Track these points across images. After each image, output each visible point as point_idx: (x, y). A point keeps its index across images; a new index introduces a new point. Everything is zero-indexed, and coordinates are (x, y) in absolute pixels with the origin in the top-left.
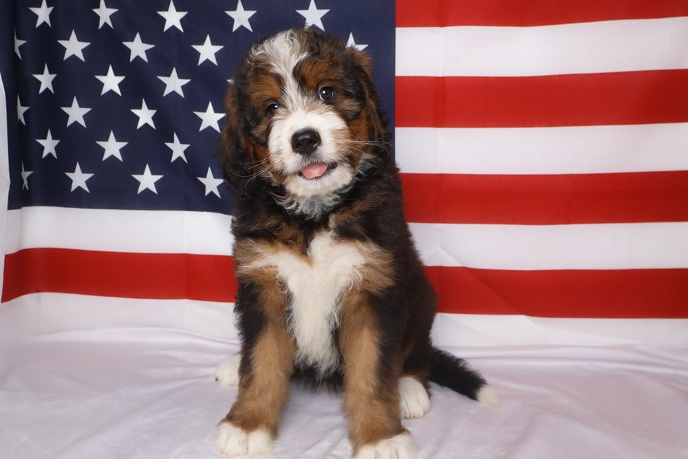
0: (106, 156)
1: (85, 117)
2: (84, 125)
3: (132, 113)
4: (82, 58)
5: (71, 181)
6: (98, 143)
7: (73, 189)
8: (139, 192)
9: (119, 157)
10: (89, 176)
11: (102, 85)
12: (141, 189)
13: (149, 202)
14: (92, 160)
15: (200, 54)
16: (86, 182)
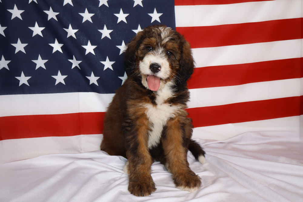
0: (37, 67)
1: (25, 48)
2: (25, 52)
3: (49, 45)
4: (21, 18)
5: (19, 81)
6: (33, 61)
7: (20, 85)
8: (56, 84)
9: (44, 67)
10: (29, 78)
11: (32, 32)
12: (57, 83)
13: (61, 89)
14: (30, 70)
15: (83, 17)
16: (27, 81)
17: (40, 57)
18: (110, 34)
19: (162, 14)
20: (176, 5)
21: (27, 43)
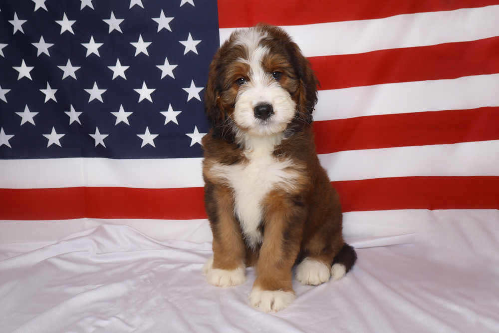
0: (23, 122)
1: (6, 95)
2: (6, 101)
6: (17, 113)
8: (48, 147)
9: (33, 122)
12: (49, 144)
13: (56, 153)
15: (87, 49)
17: (27, 108)
18: (126, 72)
19: (199, 41)
20: (221, 28)
21: (9, 89)
